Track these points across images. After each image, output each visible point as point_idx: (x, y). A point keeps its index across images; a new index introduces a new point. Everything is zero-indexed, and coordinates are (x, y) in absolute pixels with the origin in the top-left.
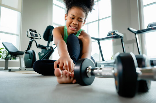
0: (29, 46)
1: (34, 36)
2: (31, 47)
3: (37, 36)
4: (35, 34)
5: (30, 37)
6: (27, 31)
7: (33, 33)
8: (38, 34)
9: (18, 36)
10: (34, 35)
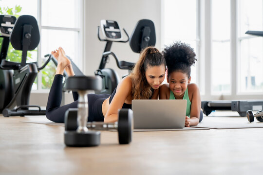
0: (104, 59)
1: (113, 37)
2: (108, 61)
3: (119, 35)
4: (115, 32)
5: (105, 40)
6: (99, 27)
7: (112, 29)
8: (121, 30)
9: (79, 32)
10: (114, 34)
